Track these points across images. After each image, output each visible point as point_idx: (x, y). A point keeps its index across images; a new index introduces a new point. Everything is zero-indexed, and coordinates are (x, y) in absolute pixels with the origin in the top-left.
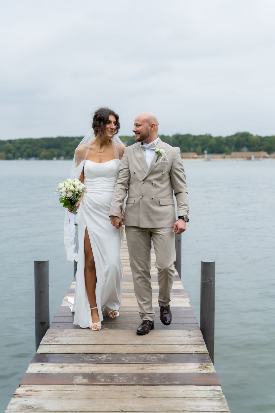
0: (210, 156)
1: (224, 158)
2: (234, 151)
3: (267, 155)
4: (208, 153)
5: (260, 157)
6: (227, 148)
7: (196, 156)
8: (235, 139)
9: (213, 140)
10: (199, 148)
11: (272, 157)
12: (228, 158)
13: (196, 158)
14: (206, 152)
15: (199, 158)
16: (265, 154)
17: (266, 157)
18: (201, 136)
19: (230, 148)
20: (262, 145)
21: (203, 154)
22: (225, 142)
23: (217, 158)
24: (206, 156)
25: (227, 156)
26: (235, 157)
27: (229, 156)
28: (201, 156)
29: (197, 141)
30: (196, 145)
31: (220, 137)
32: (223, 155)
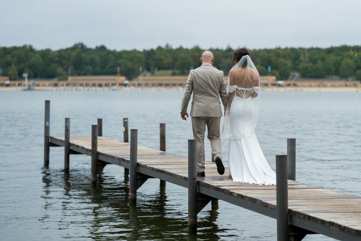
0: (32, 82)
1: (56, 85)
2: (72, 75)
3: (127, 82)
4: (29, 78)
5: (113, 85)
6: (60, 70)
7: (8, 82)
8: (74, 54)
9: (37, 55)
10: (13, 70)
11: (134, 85)
12: (63, 85)
13: (8, 85)
14: (25, 75)
15: (14, 85)
16: (122, 79)
17: (125, 85)
18: (15, 48)
19: (66, 70)
20: (119, 65)
21: (22, 78)
22: (57, 59)
23: (44, 85)
24: (26, 82)
25: (60, 83)
26: (74, 85)
27: (65, 83)
28: (17, 83)
29: (9, 57)
30: (8, 64)
31: (48, 51)
32: (55, 81)
